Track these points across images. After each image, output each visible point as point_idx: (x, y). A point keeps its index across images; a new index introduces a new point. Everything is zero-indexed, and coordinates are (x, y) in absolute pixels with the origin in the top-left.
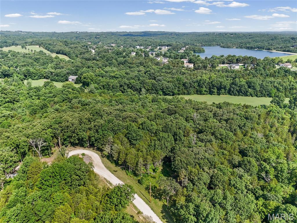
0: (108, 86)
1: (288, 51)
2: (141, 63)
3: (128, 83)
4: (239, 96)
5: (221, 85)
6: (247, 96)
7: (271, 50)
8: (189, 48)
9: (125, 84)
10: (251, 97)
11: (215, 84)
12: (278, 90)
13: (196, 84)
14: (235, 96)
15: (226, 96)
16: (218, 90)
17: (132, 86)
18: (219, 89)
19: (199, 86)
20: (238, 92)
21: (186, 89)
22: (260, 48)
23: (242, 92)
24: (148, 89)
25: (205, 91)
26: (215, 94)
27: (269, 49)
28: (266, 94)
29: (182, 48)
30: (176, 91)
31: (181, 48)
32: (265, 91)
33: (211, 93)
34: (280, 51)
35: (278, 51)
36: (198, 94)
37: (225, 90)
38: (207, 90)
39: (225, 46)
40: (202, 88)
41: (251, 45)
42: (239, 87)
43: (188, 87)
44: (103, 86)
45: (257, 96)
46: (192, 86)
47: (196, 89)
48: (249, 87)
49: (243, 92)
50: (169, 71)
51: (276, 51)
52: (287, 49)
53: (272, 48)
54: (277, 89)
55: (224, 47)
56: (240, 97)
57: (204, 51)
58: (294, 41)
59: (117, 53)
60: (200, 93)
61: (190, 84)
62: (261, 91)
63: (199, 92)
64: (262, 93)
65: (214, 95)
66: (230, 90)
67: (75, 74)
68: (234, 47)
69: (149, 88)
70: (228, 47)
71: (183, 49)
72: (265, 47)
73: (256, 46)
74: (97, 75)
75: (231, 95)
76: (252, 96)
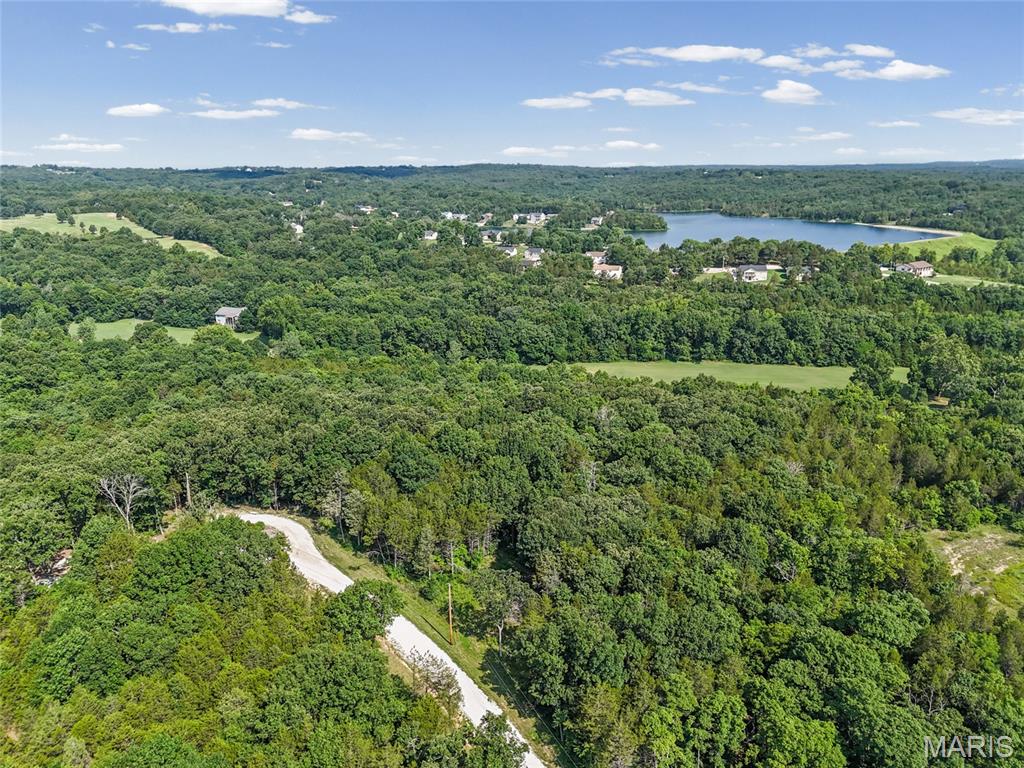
0: (343, 338)
1: (934, 225)
2: (453, 265)
3: (409, 328)
4: (759, 362)
5: (702, 329)
6: (785, 362)
7: (881, 222)
8: (614, 217)
9: (399, 329)
10: (796, 367)
11: (685, 327)
12: (880, 343)
13: (625, 328)
14: (747, 363)
15: (720, 363)
16: (694, 345)
17: (422, 335)
18: (697, 342)
19: (634, 332)
20: (757, 351)
21: (594, 344)
22: (846, 218)
23: (768, 351)
24: (472, 344)
25: (653, 349)
26: (685, 358)
27: (874, 220)
28: (843, 356)
29: (594, 219)
30: (561, 351)
31: (589, 219)
32: (840, 347)
33: (672, 355)
34: (909, 225)
35: (903, 224)
36: (633, 359)
37: (717, 345)
38: (661, 346)
39: (735, 210)
40: (644, 339)
41: (818, 207)
42: (760, 334)
43: (599, 337)
44: (329, 337)
45: (815, 363)
46: (613, 334)
47: (626, 342)
48: (791, 335)
49: (773, 352)
50: (542, 289)
51: (897, 225)
52: (930, 220)
53: (881, 216)
54: (877, 341)
55: (731, 215)
56: (764, 366)
57: (664, 227)
58: (955, 195)
59: (376, 235)
60: (639, 356)
61: (606, 327)
62: (828, 348)
63: (635, 354)
64: (830, 355)
65: (683, 360)
66: (730, 345)
67: (235, 300)
68: (764, 215)
69: (476, 343)
70: (743, 215)
71: (595, 222)
72: (863, 213)
73: (831, 211)
74: (311, 304)
75: (735, 360)
76: (801, 364)
